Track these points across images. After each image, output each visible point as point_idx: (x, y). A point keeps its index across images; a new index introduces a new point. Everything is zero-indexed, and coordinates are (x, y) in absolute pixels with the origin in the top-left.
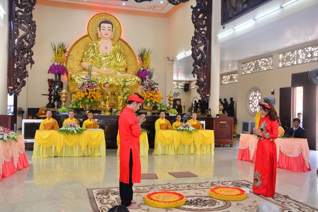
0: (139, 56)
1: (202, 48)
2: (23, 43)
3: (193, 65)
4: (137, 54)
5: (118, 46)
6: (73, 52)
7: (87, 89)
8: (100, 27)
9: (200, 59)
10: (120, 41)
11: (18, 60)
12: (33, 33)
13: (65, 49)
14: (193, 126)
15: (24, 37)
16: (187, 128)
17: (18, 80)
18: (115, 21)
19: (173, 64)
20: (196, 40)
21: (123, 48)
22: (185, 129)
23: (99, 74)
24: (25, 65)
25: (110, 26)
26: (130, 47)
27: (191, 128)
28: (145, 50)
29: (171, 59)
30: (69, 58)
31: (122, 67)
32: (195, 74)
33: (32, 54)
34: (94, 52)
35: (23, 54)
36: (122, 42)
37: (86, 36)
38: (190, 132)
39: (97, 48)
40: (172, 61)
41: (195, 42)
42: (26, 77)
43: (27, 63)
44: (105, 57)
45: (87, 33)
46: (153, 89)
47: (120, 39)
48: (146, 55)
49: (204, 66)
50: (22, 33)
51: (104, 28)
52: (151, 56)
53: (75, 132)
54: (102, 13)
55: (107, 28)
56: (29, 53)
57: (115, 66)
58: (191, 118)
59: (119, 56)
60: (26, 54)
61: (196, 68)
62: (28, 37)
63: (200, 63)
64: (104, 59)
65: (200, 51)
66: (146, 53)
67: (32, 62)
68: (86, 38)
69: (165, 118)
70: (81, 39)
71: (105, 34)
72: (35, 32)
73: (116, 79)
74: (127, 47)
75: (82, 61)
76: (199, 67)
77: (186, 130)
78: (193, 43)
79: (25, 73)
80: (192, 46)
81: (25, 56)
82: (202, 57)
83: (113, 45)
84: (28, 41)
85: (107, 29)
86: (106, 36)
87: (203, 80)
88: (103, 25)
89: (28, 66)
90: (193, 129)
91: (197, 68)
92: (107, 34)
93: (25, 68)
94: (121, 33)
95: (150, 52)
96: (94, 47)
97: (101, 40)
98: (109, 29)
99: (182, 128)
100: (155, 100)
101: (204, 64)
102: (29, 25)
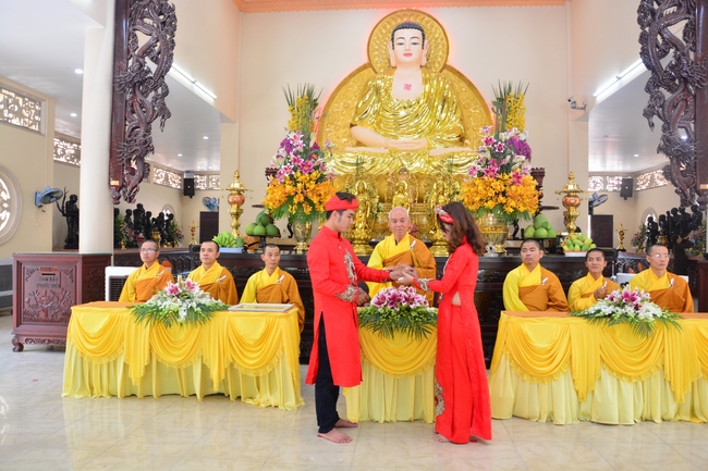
0: (494, 103)
1: (677, 30)
2: (141, 65)
3: (648, 89)
4: (490, 98)
5: (438, 82)
6: (334, 108)
7: (291, 176)
8: (393, 39)
9: (672, 67)
10: (445, 71)
11: (133, 112)
12: (168, 37)
13: (315, 100)
14: (656, 298)
15: (148, 51)
16: (630, 310)
17: (133, 165)
18: (432, 26)
19: (585, 118)
20: (656, 6)
21: (452, 85)
22: (621, 311)
23: (387, 151)
24: (149, 123)
25: (417, 33)
26: (470, 85)
27: (650, 310)
28: (510, 88)
29: (580, 105)
30: (326, 122)
31: (448, 132)
32: (655, 119)
33: (166, 93)
34: (379, 101)
35: (145, 94)
36: (451, 74)
37: (364, 67)
38: (644, 328)
39: (386, 91)
40: (584, 108)
41: (653, 13)
42: (150, 154)
43: (153, 118)
44: (405, 108)
45: (366, 61)
46: (506, 169)
47: (445, 66)
48: (512, 99)
49: (686, 89)
50: (143, 39)
51: (401, 41)
52: (527, 102)
53: (183, 314)
54: (401, 11)
55: (408, 39)
56: (160, 91)
57: (432, 131)
58: (646, 266)
59: (440, 107)
60: (153, 94)
61: (656, 97)
62: (156, 48)
63: (674, 79)
64: (402, 113)
65: (671, 42)
66: (512, 93)
67: (165, 113)
68: (365, 71)
69: (543, 262)
70: (352, 75)
71: (406, 55)
72: (173, 35)
73: (429, 162)
74: (463, 84)
75: (352, 126)
76: (668, 95)
77: (625, 316)
78: (645, 16)
79: (146, 142)
80: (643, 27)
81: (150, 98)
82: (678, 59)
83: (426, 81)
84: (154, 60)
85: (408, 42)
86: (408, 59)
87: (684, 137)
88: (399, 33)
89: (156, 124)
90: (659, 312)
91: (661, 97)
92: (410, 55)
93: (148, 131)
94: (448, 53)
95: (522, 92)
96: (377, 90)
97: (397, 71)
98: (414, 41)
99: (608, 311)
100: (513, 203)
101: (685, 81)
102: (161, 17)
